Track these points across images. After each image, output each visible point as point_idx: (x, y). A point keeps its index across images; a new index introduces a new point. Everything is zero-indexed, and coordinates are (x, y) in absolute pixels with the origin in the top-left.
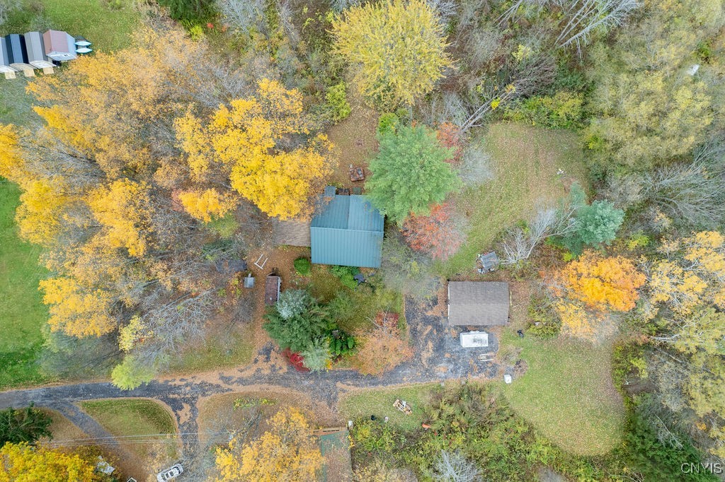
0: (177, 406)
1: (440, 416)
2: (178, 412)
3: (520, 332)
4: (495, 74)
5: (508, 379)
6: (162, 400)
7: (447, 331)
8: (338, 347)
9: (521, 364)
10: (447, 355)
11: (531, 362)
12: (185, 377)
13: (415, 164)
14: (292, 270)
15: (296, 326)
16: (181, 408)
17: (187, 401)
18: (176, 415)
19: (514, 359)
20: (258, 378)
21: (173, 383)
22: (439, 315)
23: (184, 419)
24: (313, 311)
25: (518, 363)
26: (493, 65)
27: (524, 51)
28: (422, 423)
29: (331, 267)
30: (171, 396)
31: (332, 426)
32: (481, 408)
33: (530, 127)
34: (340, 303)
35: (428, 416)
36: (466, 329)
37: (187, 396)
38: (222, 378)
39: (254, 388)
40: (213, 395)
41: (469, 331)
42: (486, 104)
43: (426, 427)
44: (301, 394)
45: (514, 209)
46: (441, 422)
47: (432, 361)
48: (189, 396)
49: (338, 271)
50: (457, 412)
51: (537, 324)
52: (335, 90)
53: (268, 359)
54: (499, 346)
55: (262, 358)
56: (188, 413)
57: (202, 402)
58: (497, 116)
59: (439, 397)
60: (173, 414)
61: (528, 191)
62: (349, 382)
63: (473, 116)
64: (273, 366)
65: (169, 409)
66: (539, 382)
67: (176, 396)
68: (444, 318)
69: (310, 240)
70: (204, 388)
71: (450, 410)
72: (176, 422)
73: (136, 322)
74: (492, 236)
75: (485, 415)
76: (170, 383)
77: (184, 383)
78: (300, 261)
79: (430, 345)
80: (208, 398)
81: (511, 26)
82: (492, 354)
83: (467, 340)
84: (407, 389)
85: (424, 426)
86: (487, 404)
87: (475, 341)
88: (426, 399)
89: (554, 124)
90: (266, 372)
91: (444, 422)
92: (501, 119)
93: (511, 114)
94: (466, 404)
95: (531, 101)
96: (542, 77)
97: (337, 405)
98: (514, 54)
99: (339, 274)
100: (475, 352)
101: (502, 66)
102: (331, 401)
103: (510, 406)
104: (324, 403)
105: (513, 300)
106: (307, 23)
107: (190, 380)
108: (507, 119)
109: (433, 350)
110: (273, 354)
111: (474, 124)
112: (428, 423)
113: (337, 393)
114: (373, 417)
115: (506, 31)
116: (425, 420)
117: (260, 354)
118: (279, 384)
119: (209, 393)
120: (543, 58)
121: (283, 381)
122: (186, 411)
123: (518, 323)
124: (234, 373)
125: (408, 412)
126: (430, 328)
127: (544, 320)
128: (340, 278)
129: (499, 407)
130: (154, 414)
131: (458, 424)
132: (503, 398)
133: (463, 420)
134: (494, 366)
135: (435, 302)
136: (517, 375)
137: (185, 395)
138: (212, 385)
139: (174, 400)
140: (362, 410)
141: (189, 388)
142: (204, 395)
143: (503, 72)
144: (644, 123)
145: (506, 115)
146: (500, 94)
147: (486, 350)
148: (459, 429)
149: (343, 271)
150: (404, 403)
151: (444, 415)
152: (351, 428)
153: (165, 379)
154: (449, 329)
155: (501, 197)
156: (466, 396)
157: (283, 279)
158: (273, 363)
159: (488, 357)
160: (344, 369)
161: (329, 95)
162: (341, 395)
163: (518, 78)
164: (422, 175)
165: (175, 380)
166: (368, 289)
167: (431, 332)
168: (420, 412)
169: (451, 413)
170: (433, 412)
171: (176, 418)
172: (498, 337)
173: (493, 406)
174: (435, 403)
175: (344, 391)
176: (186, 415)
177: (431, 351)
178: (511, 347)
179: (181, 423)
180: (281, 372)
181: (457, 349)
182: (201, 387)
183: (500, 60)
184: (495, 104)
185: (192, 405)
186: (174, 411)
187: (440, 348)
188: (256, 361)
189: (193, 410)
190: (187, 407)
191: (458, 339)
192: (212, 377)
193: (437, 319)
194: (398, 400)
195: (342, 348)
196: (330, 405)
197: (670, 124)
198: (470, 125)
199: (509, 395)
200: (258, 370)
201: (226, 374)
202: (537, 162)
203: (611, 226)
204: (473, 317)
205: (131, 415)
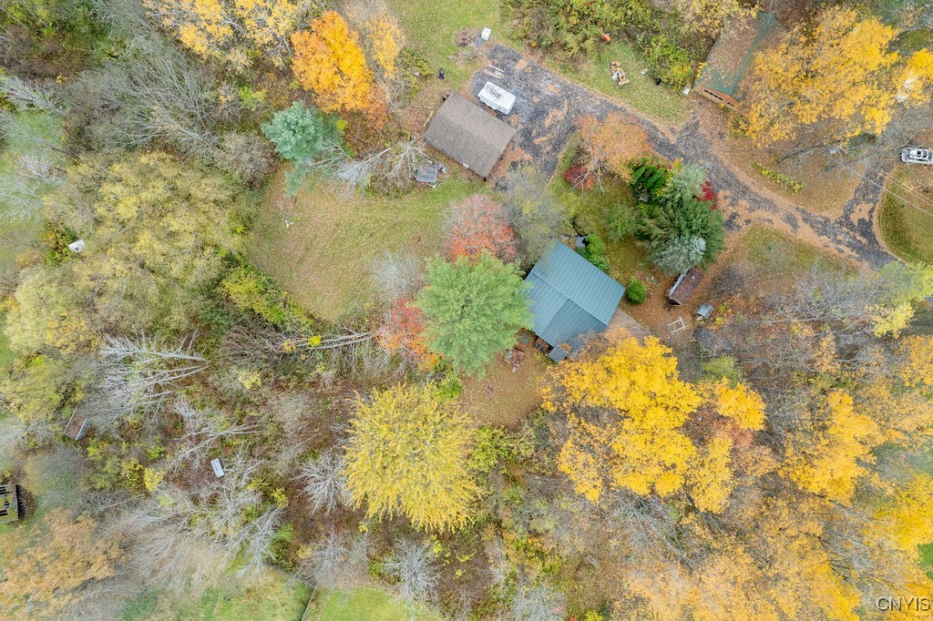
0: (865, 227)
1: (585, 38)
2: (867, 218)
3: (441, 76)
4: (294, 374)
5: (486, 33)
6: (877, 243)
7: (520, 127)
8: (656, 177)
9: (461, 41)
10: (536, 100)
11: (449, 37)
12: (836, 252)
13: (475, 309)
14: (649, 296)
15: (696, 224)
16: (861, 221)
17: (850, 226)
18: (871, 217)
19: (466, 52)
20: (758, 202)
21: (854, 253)
22: (518, 149)
23: (866, 207)
24: (662, 232)
25: (464, 45)
26: (292, 385)
27: (246, 379)
28: (608, 44)
29: (606, 271)
30: (864, 241)
31: (709, 100)
32: (535, 21)
33: (291, 293)
34: (623, 224)
35: (598, 47)
36: (499, 114)
37: (846, 230)
38: (795, 227)
39: (766, 193)
40: (819, 215)
41: (496, 111)
42: (324, 347)
43: (607, 37)
44: (720, 156)
45: (365, 214)
46: (588, 33)
47: (556, 103)
48: (844, 229)
49: (602, 263)
50: (563, 32)
51: (417, 74)
52: (482, 464)
53: (734, 216)
54: (473, 76)
55: (739, 221)
56: (857, 211)
57: (834, 214)
58: (321, 327)
59: (573, 60)
60: (875, 220)
61: (337, 225)
62: (661, 136)
63: (348, 343)
64: (732, 205)
65: (876, 229)
66: (454, 10)
67: (858, 238)
68: (514, 142)
69: (615, 314)
70: (823, 228)
71: (570, 39)
72: (877, 208)
73: (880, 329)
74: (407, 199)
75: (535, 10)
76: (857, 256)
77: (841, 247)
78: (637, 299)
79: (547, 122)
80: (825, 214)
81: (243, 415)
82: (486, 71)
83: (506, 101)
84: (603, 90)
85: (609, 39)
86: (526, 20)
87: (499, 96)
88: (588, 67)
89: (264, 278)
90: (744, 203)
91: (584, 29)
92: (318, 321)
93: (304, 320)
94: (549, 36)
95: (274, 319)
96: (247, 337)
97: (689, 119)
98: (259, 383)
99: (602, 259)
100: (505, 84)
101: (282, 377)
102: (692, 129)
103: (502, 4)
104: (702, 130)
105: (427, 115)
106: (467, 558)
107: (832, 245)
108: (311, 316)
109: (548, 114)
110: (725, 218)
111: (350, 334)
112: (603, 40)
113: (681, 132)
114: (658, 84)
115: (252, 414)
116: (602, 45)
117: (739, 227)
118: (738, 181)
119: (819, 219)
120: (231, 358)
121: (731, 182)
122: (858, 215)
123: (438, 87)
124: (779, 224)
125: (618, 64)
126: (537, 141)
127: (408, 73)
128: (604, 254)
129: (513, 10)
130: (895, 233)
131: (570, 19)
132: (504, 16)
133: (562, 19)
134: (492, 57)
135: (514, 164)
136: (472, 33)
137: (848, 233)
138: (811, 226)
139: (863, 234)
140: (663, 97)
141: (839, 238)
142: (827, 220)
143: (284, 371)
144: (182, 209)
145: (311, 321)
146: (304, 347)
147: (490, 78)
148: (573, 13)
149: (596, 258)
150: (615, 77)
151: (580, 37)
152: (689, 85)
153: (859, 264)
154: (516, 127)
155: (371, 235)
156: (544, 43)
157: (665, 292)
158: (731, 208)
159: (493, 71)
160: (657, 154)
161: (492, 463)
162: (678, 128)
163: (272, 354)
164: (475, 293)
165: (850, 256)
166: (580, 223)
167: (539, 135)
168: (605, 56)
169: (571, 35)
170: (590, 49)
171: (875, 213)
172: (469, 85)
173: (520, 15)
174: (582, 56)
175: (672, 130)
176: (860, 210)
177: (551, 116)
178: (461, 67)
179: (871, 205)
180: (728, 193)
181: (521, 100)
182: (824, 230)
183: (278, 386)
184: (315, 341)
185: (847, 217)
186: (871, 223)
187: (539, 113)
188: (748, 222)
189: (849, 211)
190: (854, 218)
191: (515, 110)
192: (806, 234)
193: (522, 146)
194: (620, 84)
195: (651, 175)
196: (697, 125)
197: (158, 190)
198: (356, 335)
199: (497, 16)
200: (751, 210)
201: (788, 228)
202: (308, 249)
203: (292, 117)
204: (485, 122)
205: (921, 247)
